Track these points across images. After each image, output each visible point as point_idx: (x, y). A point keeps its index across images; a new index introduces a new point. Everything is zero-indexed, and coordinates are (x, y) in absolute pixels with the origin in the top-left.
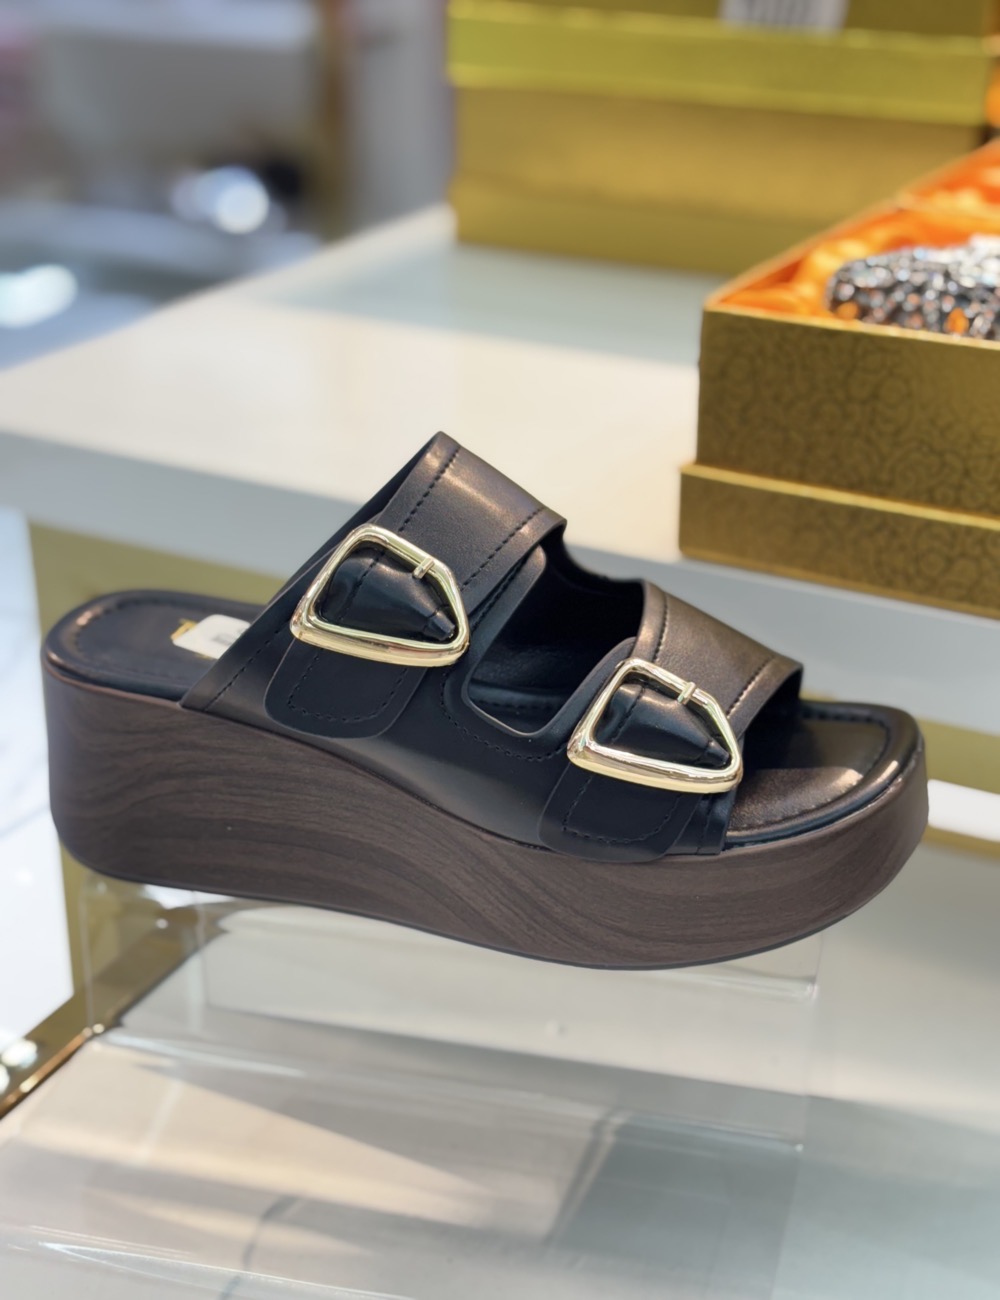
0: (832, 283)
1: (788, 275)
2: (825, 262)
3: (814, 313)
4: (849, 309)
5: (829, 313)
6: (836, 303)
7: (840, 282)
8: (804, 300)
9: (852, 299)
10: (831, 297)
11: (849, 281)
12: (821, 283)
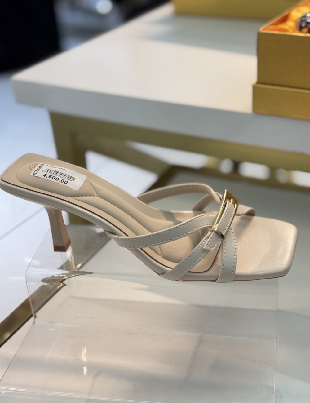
0: (299, 21)
1: (285, 19)
2: (296, 14)
3: (294, 32)
4: (305, 30)
5: (298, 31)
6: (301, 29)
7: (302, 21)
8: (291, 27)
9: (306, 27)
10: (298, 26)
11: (305, 20)
12: (295, 21)
